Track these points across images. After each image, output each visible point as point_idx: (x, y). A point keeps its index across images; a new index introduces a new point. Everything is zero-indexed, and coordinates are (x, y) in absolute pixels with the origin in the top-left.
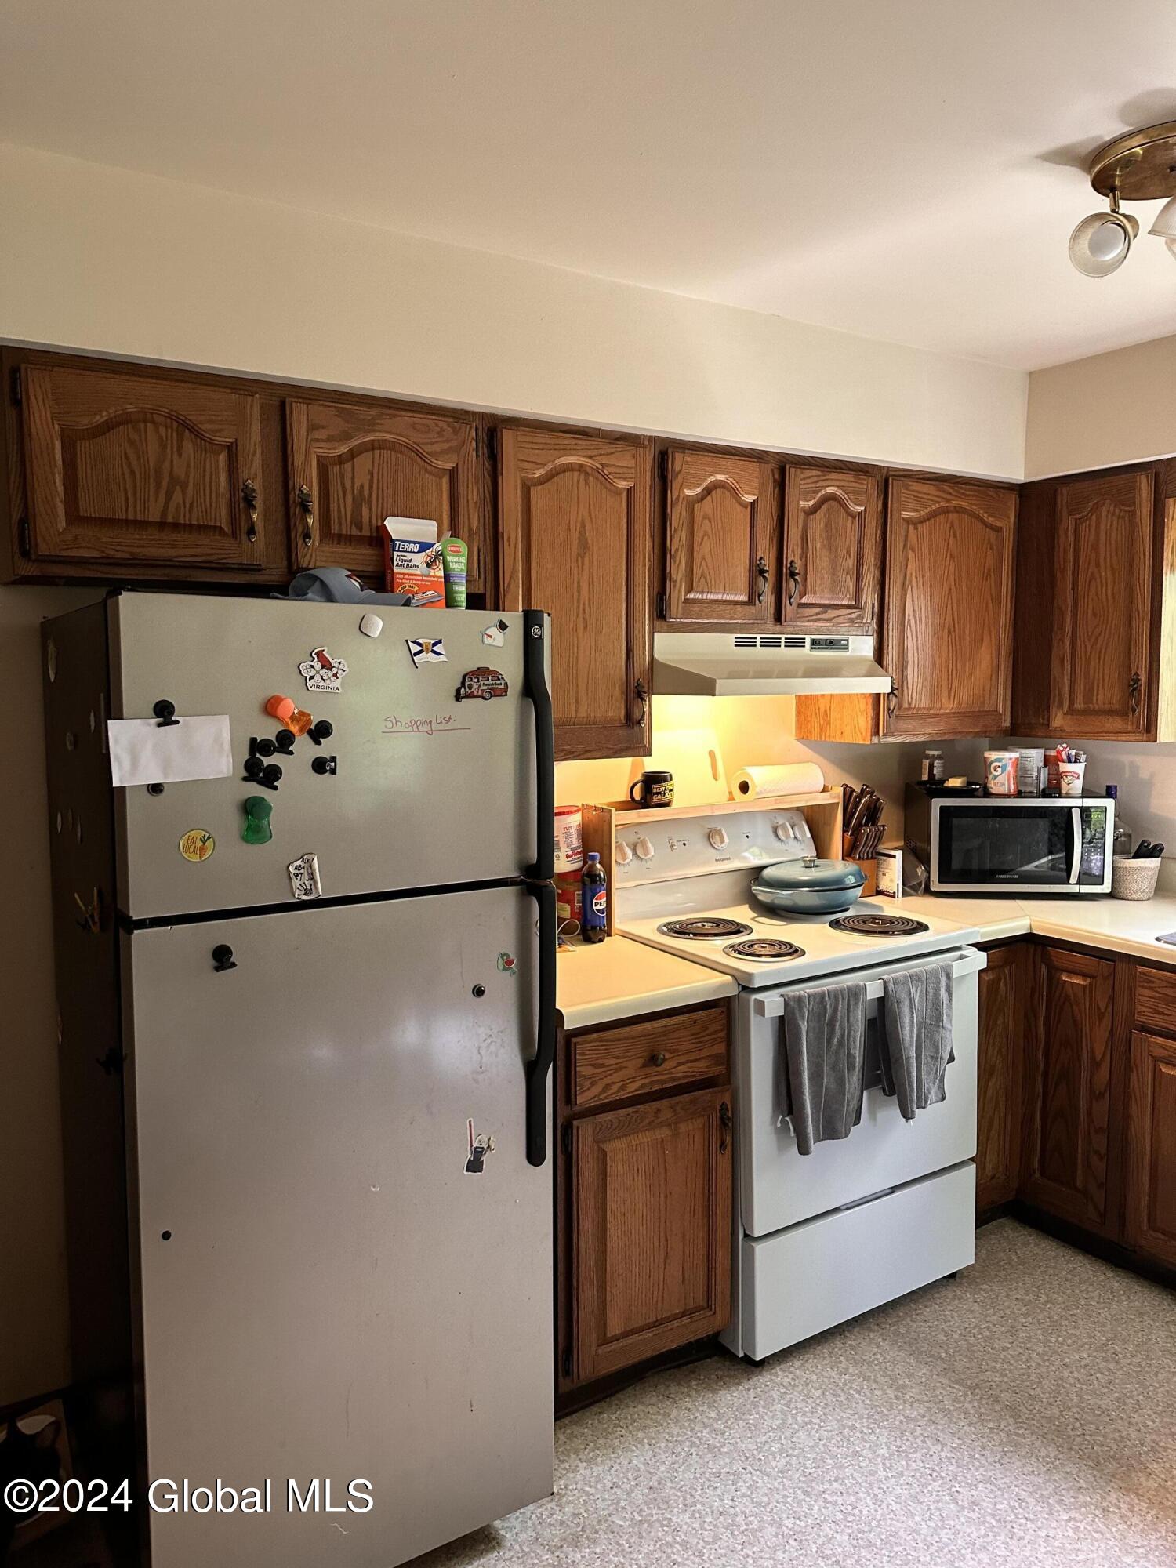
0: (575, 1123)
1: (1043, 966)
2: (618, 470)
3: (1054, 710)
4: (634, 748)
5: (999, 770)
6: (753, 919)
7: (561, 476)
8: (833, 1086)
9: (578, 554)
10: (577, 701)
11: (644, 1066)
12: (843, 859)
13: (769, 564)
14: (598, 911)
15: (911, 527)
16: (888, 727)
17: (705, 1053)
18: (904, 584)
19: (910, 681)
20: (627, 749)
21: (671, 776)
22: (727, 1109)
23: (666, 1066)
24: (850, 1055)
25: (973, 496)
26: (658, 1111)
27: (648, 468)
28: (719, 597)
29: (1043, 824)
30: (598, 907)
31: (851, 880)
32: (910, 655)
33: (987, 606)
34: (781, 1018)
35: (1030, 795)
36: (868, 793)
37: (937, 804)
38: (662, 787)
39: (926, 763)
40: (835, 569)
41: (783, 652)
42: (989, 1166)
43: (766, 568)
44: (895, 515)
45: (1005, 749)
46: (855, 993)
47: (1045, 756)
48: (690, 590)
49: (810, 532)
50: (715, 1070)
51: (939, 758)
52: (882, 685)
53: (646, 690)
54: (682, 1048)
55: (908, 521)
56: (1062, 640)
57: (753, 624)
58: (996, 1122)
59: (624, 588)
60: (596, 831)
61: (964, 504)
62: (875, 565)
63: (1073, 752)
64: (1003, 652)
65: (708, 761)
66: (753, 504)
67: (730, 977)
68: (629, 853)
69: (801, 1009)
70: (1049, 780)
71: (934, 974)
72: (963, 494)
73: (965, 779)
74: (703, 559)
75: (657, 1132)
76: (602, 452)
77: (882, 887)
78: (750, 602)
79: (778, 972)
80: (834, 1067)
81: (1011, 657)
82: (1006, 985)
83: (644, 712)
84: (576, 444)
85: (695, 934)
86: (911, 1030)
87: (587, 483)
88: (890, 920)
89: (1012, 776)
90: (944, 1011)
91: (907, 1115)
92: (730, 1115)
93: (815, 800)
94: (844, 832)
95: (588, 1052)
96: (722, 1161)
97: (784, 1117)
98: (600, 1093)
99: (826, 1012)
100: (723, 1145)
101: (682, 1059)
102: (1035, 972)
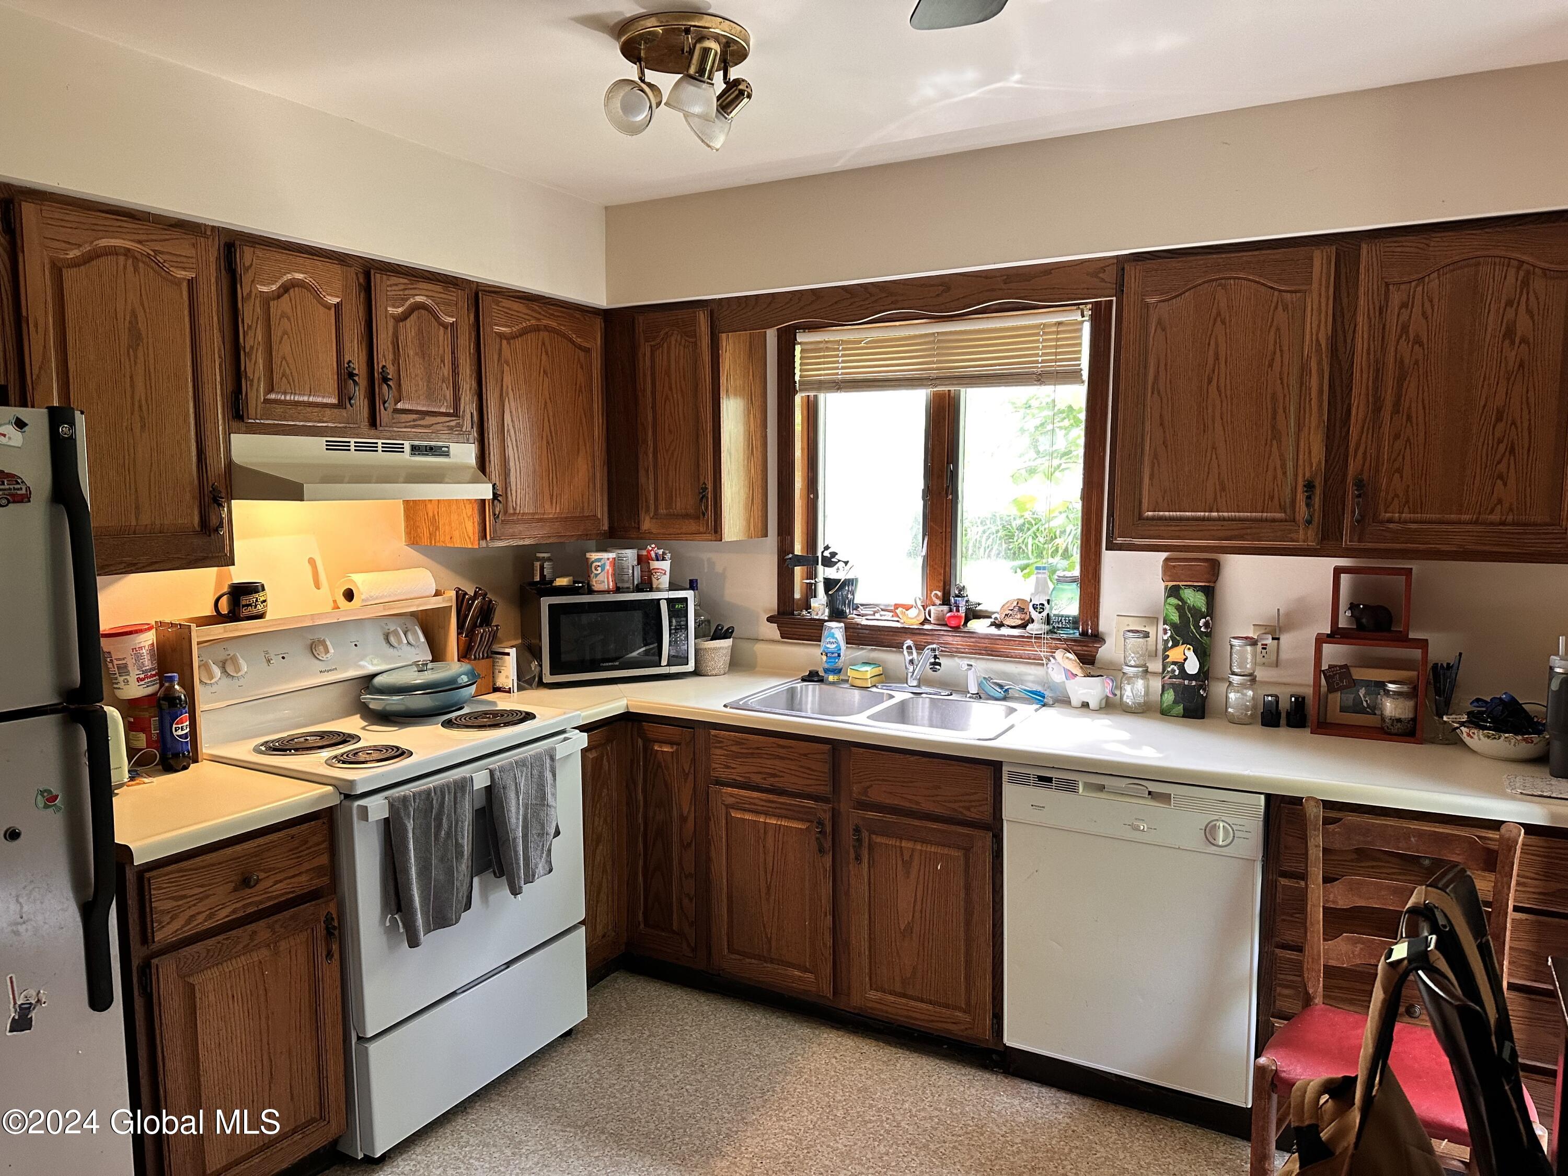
0: (155, 961)
1: (640, 740)
2: (175, 259)
3: (642, 514)
4: (213, 557)
5: (599, 569)
6: (364, 728)
7: (103, 259)
8: (442, 877)
9: (129, 346)
10: (137, 508)
11: (235, 890)
12: (459, 660)
13: (359, 367)
14: (180, 736)
15: (504, 342)
16: (495, 531)
17: (306, 866)
18: (501, 395)
19: (514, 488)
20: (205, 558)
21: (263, 586)
22: (333, 919)
23: (259, 887)
24: (459, 846)
25: (563, 317)
26: (254, 932)
27: (212, 259)
28: (306, 399)
29: (638, 615)
30: (180, 732)
31: (464, 679)
32: (512, 464)
33: (581, 420)
34: (386, 820)
35: (627, 590)
36: (481, 595)
37: (546, 602)
38: (252, 598)
39: (537, 564)
40: (430, 377)
41: (381, 457)
42: (599, 928)
43: (356, 372)
44: (488, 329)
45: (605, 551)
46: (462, 785)
47: (638, 555)
48: (271, 390)
49: (401, 338)
50: (317, 883)
51: (549, 559)
52: (485, 491)
53: (223, 495)
54: (279, 865)
55: (501, 336)
56: (646, 453)
57: (345, 427)
58: (604, 885)
59: (190, 385)
60: (174, 650)
61: (554, 324)
62: (471, 376)
63: (661, 552)
64: (597, 463)
65: (308, 568)
66: (337, 306)
67: (330, 788)
68: (217, 671)
69: (406, 808)
70: (641, 577)
71: (538, 758)
72: (553, 315)
73: (571, 578)
74: (284, 358)
75: (254, 954)
76: (154, 237)
77: (499, 684)
78: (340, 405)
79: (383, 775)
80: (442, 860)
81: (606, 467)
82: (608, 761)
83: (222, 519)
84: (120, 227)
85: (296, 750)
86: (518, 813)
87: (136, 270)
88: (502, 713)
89: (610, 574)
90: (549, 790)
91: (515, 891)
92: (336, 924)
93: (425, 604)
94: (459, 634)
95: (165, 886)
96: (330, 971)
97: (392, 915)
98: (183, 927)
99: (432, 808)
100: (329, 955)
101: (279, 877)
102: (633, 744)
